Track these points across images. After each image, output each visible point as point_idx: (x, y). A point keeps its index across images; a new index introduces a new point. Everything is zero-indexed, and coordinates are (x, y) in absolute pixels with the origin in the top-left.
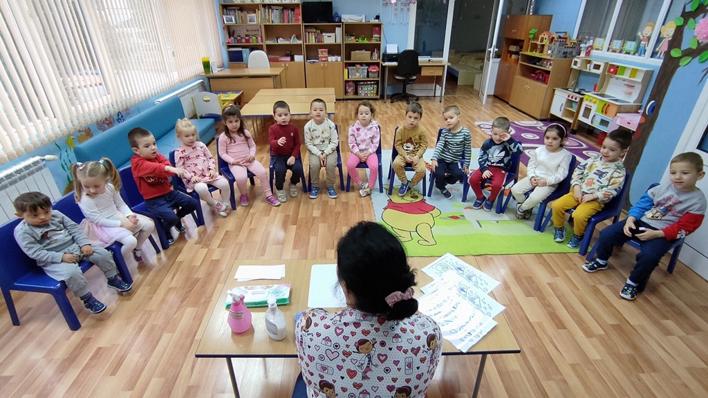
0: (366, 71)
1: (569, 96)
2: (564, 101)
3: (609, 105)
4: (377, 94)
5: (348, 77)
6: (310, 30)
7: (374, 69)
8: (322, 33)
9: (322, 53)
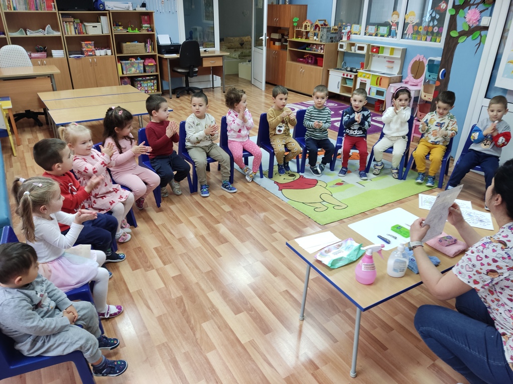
0: (142, 65)
1: (344, 75)
2: (340, 80)
3: (381, 79)
4: (158, 90)
5: (123, 73)
6: (68, 19)
7: (150, 62)
8: (82, 22)
9: (87, 46)
